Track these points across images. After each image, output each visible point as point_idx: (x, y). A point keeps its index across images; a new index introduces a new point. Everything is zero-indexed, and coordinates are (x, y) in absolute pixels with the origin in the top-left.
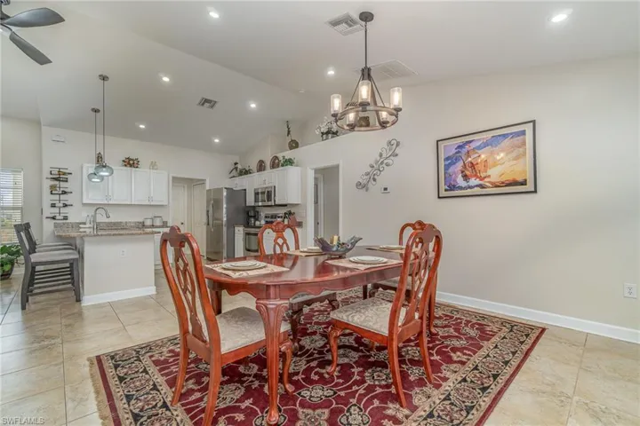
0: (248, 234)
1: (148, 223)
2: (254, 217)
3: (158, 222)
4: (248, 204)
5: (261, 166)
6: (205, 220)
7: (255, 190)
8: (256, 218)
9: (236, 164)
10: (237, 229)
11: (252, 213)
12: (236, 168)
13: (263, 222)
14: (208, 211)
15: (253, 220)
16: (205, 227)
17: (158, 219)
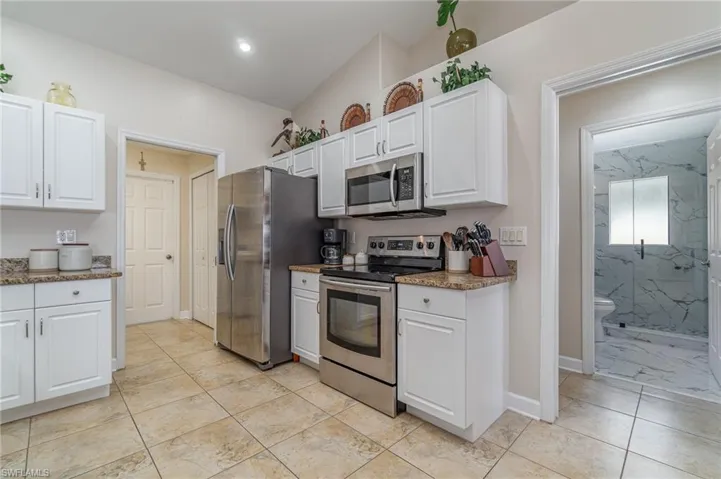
0: (333, 294)
1: (42, 261)
2: (338, 244)
3: (74, 260)
4: (322, 213)
5: (356, 116)
6: (215, 253)
7: (348, 171)
8: (343, 245)
9: (287, 122)
10: (297, 276)
11: (331, 235)
12: (287, 134)
13: (362, 257)
14: (221, 231)
15: (333, 251)
16: (214, 269)
17: (76, 251)
